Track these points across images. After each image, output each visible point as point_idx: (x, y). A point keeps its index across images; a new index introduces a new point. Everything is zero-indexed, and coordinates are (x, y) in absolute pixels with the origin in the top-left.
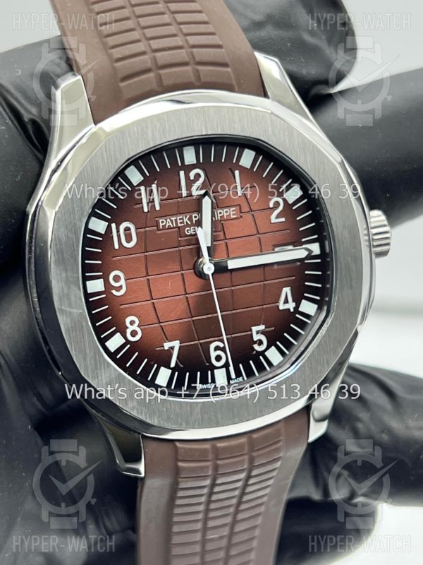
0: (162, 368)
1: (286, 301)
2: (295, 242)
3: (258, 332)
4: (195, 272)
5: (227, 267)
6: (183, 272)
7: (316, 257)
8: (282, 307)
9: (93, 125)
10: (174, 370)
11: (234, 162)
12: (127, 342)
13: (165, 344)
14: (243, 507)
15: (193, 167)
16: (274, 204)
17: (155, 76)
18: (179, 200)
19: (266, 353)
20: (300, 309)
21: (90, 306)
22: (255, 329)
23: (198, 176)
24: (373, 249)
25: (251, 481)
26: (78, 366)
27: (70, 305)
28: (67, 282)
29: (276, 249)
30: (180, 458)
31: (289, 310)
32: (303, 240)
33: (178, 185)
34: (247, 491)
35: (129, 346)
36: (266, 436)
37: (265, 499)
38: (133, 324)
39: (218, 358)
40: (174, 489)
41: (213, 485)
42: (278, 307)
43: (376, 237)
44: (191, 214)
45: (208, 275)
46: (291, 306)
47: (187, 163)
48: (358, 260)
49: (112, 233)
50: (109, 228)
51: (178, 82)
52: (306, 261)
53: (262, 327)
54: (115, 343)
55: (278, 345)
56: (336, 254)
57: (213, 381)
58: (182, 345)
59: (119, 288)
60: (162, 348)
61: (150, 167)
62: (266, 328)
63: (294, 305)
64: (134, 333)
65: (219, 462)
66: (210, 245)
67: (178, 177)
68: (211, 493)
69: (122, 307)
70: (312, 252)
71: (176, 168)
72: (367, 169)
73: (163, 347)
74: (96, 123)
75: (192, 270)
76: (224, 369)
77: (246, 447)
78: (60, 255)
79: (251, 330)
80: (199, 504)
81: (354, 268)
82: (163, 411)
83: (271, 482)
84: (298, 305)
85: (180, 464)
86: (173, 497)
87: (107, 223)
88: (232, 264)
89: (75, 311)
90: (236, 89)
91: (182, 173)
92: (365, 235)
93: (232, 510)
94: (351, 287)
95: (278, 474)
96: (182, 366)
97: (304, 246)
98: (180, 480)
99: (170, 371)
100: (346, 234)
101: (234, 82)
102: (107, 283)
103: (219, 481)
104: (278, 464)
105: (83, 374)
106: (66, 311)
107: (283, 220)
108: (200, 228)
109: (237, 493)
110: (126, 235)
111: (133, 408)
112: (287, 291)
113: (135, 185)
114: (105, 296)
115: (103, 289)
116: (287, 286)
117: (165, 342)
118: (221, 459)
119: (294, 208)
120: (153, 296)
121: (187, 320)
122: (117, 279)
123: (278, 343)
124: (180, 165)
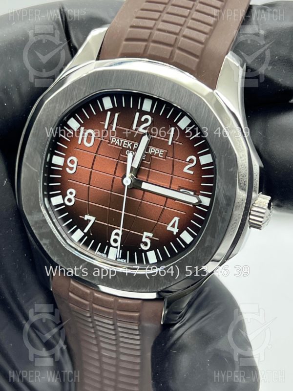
0: (79, 230)
1: (173, 226)
2: (195, 191)
3: (147, 237)
5: (141, 186)
6: (115, 177)
7: (204, 207)
8: (169, 228)
9: (95, 61)
10: (86, 234)
11: (175, 121)
12: (64, 204)
13: (86, 216)
14: (122, 345)
15: (146, 113)
16: (190, 160)
17: (145, 45)
19: (147, 253)
20: (181, 236)
23: (146, 121)
25: (120, 329)
28: (35, 149)
29: (181, 190)
30: (71, 290)
31: (173, 232)
32: (201, 192)
33: (132, 122)
34: (120, 335)
35: (64, 206)
36: (127, 305)
38: (71, 194)
39: (115, 241)
41: (93, 318)
42: (167, 227)
44: (133, 142)
45: (125, 186)
46: (175, 231)
47: (143, 109)
50: (79, 129)
51: (158, 54)
52: (197, 207)
54: (56, 201)
55: (157, 252)
57: (107, 253)
58: (96, 221)
59: (71, 169)
60: (83, 217)
62: (153, 236)
63: (177, 231)
64: (70, 200)
66: (136, 167)
68: (94, 324)
69: (69, 180)
70: (202, 202)
71: (135, 109)
74: (98, 59)
75: (121, 178)
76: (117, 249)
77: (113, 305)
79: (143, 234)
84: (180, 232)
85: (70, 294)
87: (80, 126)
88: (145, 186)
89: (33, 169)
91: (137, 114)
96: (91, 234)
97: (199, 196)
99: (83, 234)
102: (65, 162)
105: (24, 209)
107: (192, 172)
111: (45, 244)
112: (176, 219)
113: (106, 109)
114: (61, 169)
115: (62, 165)
116: (178, 217)
117: (87, 214)
118: (95, 304)
119: (203, 168)
120: (91, 183)
121: (106, 207)
122: (72, 162)
123: (158, 250)
124: (139, 108)
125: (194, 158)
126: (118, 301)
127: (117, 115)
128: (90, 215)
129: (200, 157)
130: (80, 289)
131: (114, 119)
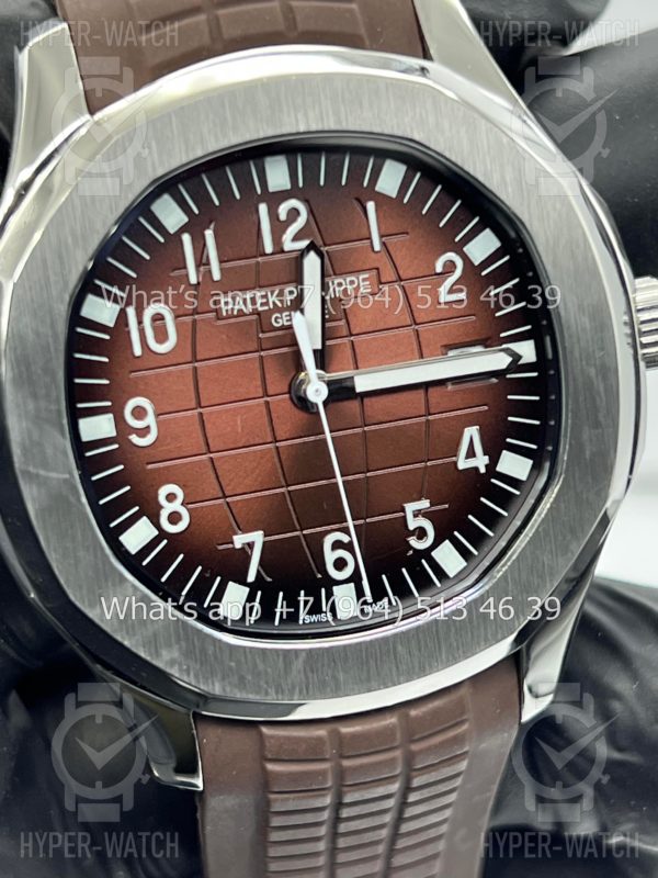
0: (231, 585)
1: (471, 454)
2: (487, 339)
3: (416, 514)
4: (291, 399)
5: (353, 388)
6: (268, 399)
7: (528, 367)
8: (463, 464)
9: (88, 116)
10: (253, 588)
11: (365, 184)
12: (162, 534)
13: (235, 537)
14: (401, 844)
15: (283, 196)
16: (445, 265)
17: (208, 20)
18: (260, 259)
19: (433, 554)
20: (499, 469)
21: (87, 466)
22: (410, 508)
23: (294, 213)
24: (641, 352)
25: (412, 798)
26: (62, 581)
27: (45, 465)
28: (38, 419)
29: (451, 353)
30: (270, 756)
31: (476, 469)
32: (503, 335)
33: (255, 231)
34: (406, 815)
35: (165, 542)
36: (435, 713)
37: (444, 828)
38: (171, 499)
39: (340, 564)
40: (264, 813)
41: (339, 805)
42: (455, 463)
43: (645, 328)
45: (316, 405)
46: (481, 462)
47: (272, 188)
48: (609, 372)
49: (127, 325)
50: (122, 316)
51: (252, 31)
52: (508, 376)
53: (425, 504)
54: (137, 536)
55: (456, 538)
56: (565, 363)
58: (268, 538)
59: (144, 432)
60: (230, 546)
61: (201, 197)
62: (432, 505)
63: (486, 460)
64: (174, 518)
65: (346, 763)
66: (319, 347)
67: (255, 217)
68: (337, 820)
69: (150, 467)
70: (520, 357)
71: (251, 199)
72: (628, 199)
73: (232, 543)
74: (92, 112)
75: (287, 396)
76: (352, 585)
77: (398, 736)
78: (23, 369)
79: (403, 510)
80: (318, 839)
81: (602, 389)
82: (230, 668)
83: (452, 797)
84: (494, 460)
85: (270, 767)
86: (263, 828)
88: (363, 383)
89: (53, 475)
90: (367, 43)
91: (263, 208)
92: (625, 323)
93: (381, 849)
94: (597, 425)
95: (464, 782)
96: (269, 579)
97: (504, 346)
98: (272, 796)
99: (247, 590)
100: (586, 322)
101: (362, 31)
102: (120, 421)
103: (347, 799)
104: (463, 765)
105: (72, 597)
106: (37, 476)
108: (298, 313)
109: (387, 818)
110: (155, 329)
111: (172, 662)
112: (472, 433)
113: (172, 231)
114: (116, 446)
115: (114, 434)
116: (471, 424)
117: (236, 534)
118: (348, 757)
119: (484, 273)
120: (211, 445)
121: (278, 491)
122: (139, 413)
123: (456, 533)
124: (259, 191)
125: (451, 256)
126: (408, 715)
127: (209, 234)
128: (245, 531)
129: (465, 249)
130: (299, 740)
131: (205, 245)
